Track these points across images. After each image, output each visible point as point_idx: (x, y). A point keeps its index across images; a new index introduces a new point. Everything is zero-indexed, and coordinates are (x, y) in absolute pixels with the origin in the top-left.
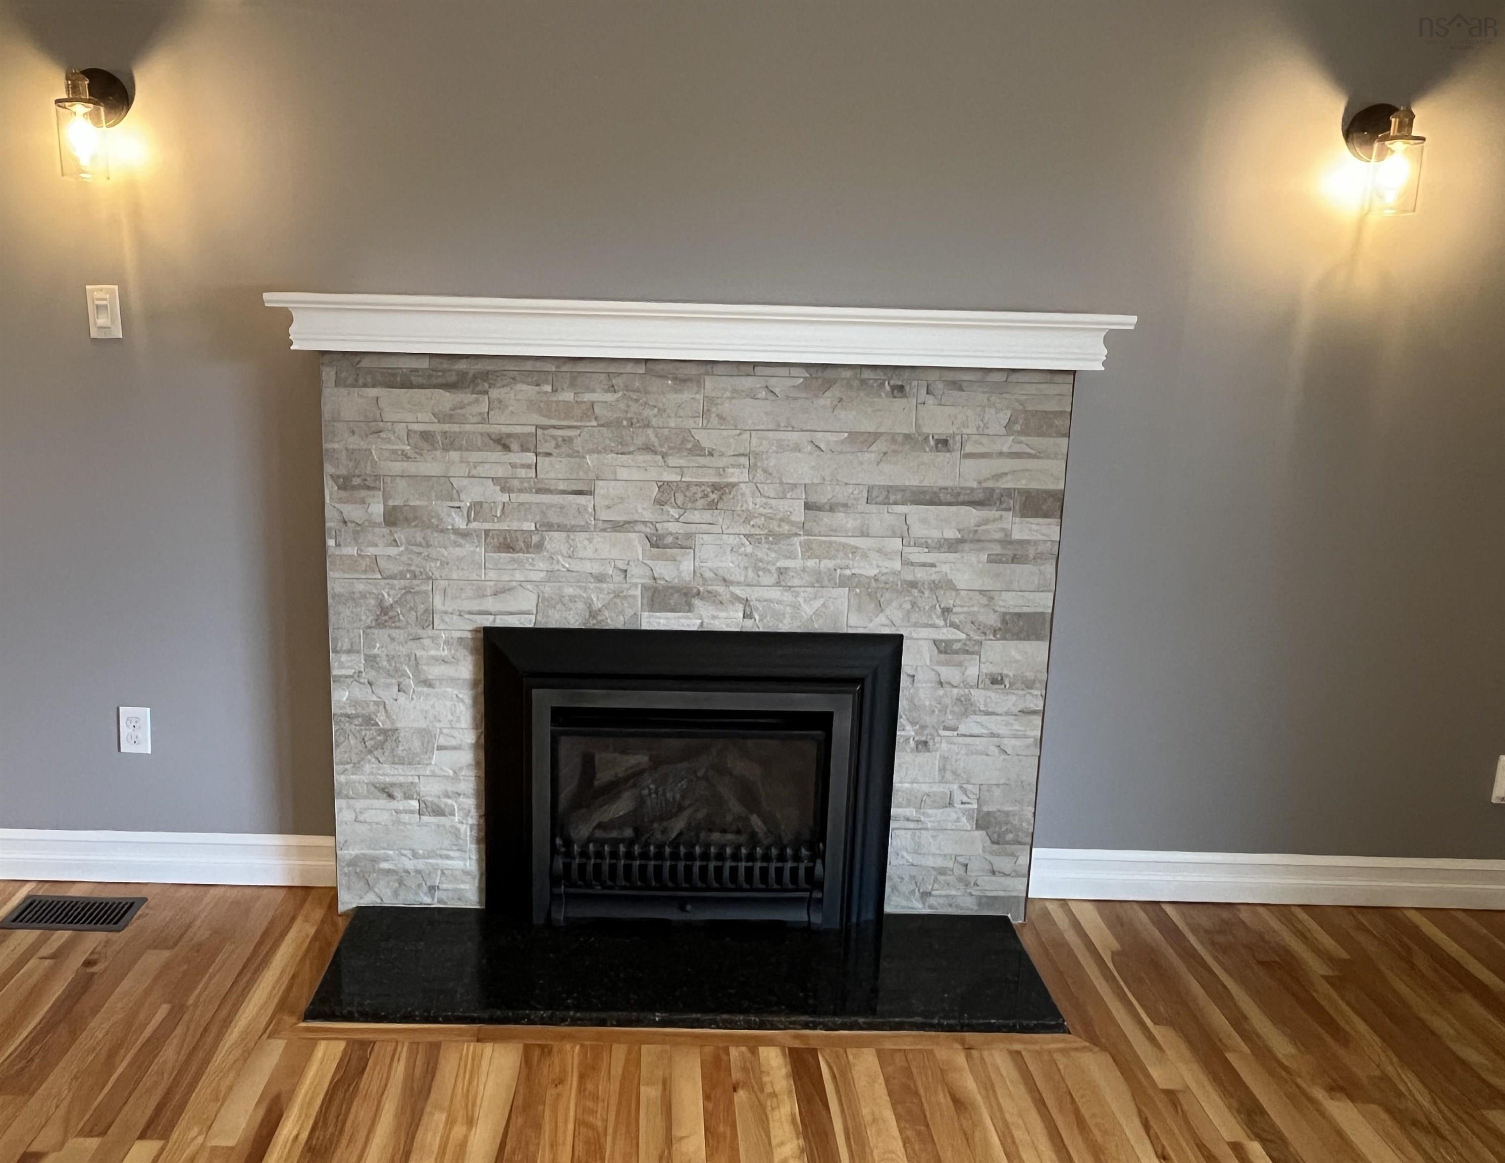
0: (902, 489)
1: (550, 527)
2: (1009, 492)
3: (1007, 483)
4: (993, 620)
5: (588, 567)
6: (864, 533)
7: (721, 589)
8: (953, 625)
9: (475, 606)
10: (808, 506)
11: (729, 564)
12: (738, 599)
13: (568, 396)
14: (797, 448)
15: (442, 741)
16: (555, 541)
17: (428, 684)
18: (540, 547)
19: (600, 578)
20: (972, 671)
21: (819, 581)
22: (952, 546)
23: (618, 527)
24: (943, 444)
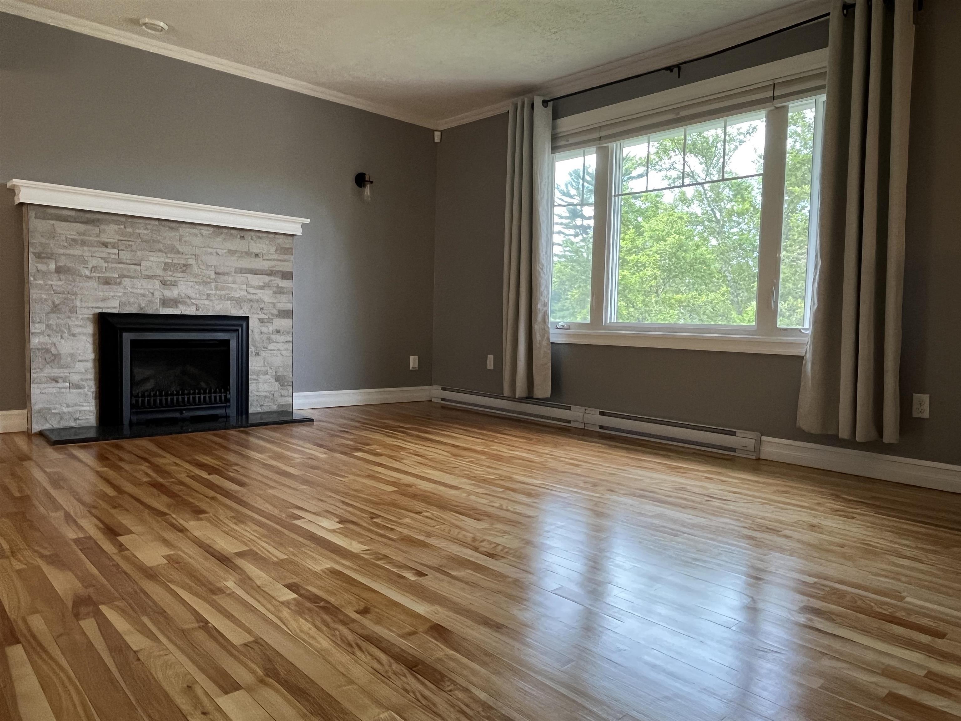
0: (245, 269)
1: (124, 277)
2: (278, 272)
3: (276, 269)
4: (275, 312)
5: (139, 291)
6: (234, 282)
7: (188, 301)
8: (264, 313)
9: (94, 305)
10: (215, 273)
11: (191, 292)
12: (193, 304)
13: (129, 230)
14: (211, 254)
15: (80, 358)
16: (126, 282)
17: (74, 335)
18: (120, 283)
19: (144, 296)
20: (271, 329)
21: (221, 298)
22: (262, 288)
23: (149, 277)
24: (257, 255)
